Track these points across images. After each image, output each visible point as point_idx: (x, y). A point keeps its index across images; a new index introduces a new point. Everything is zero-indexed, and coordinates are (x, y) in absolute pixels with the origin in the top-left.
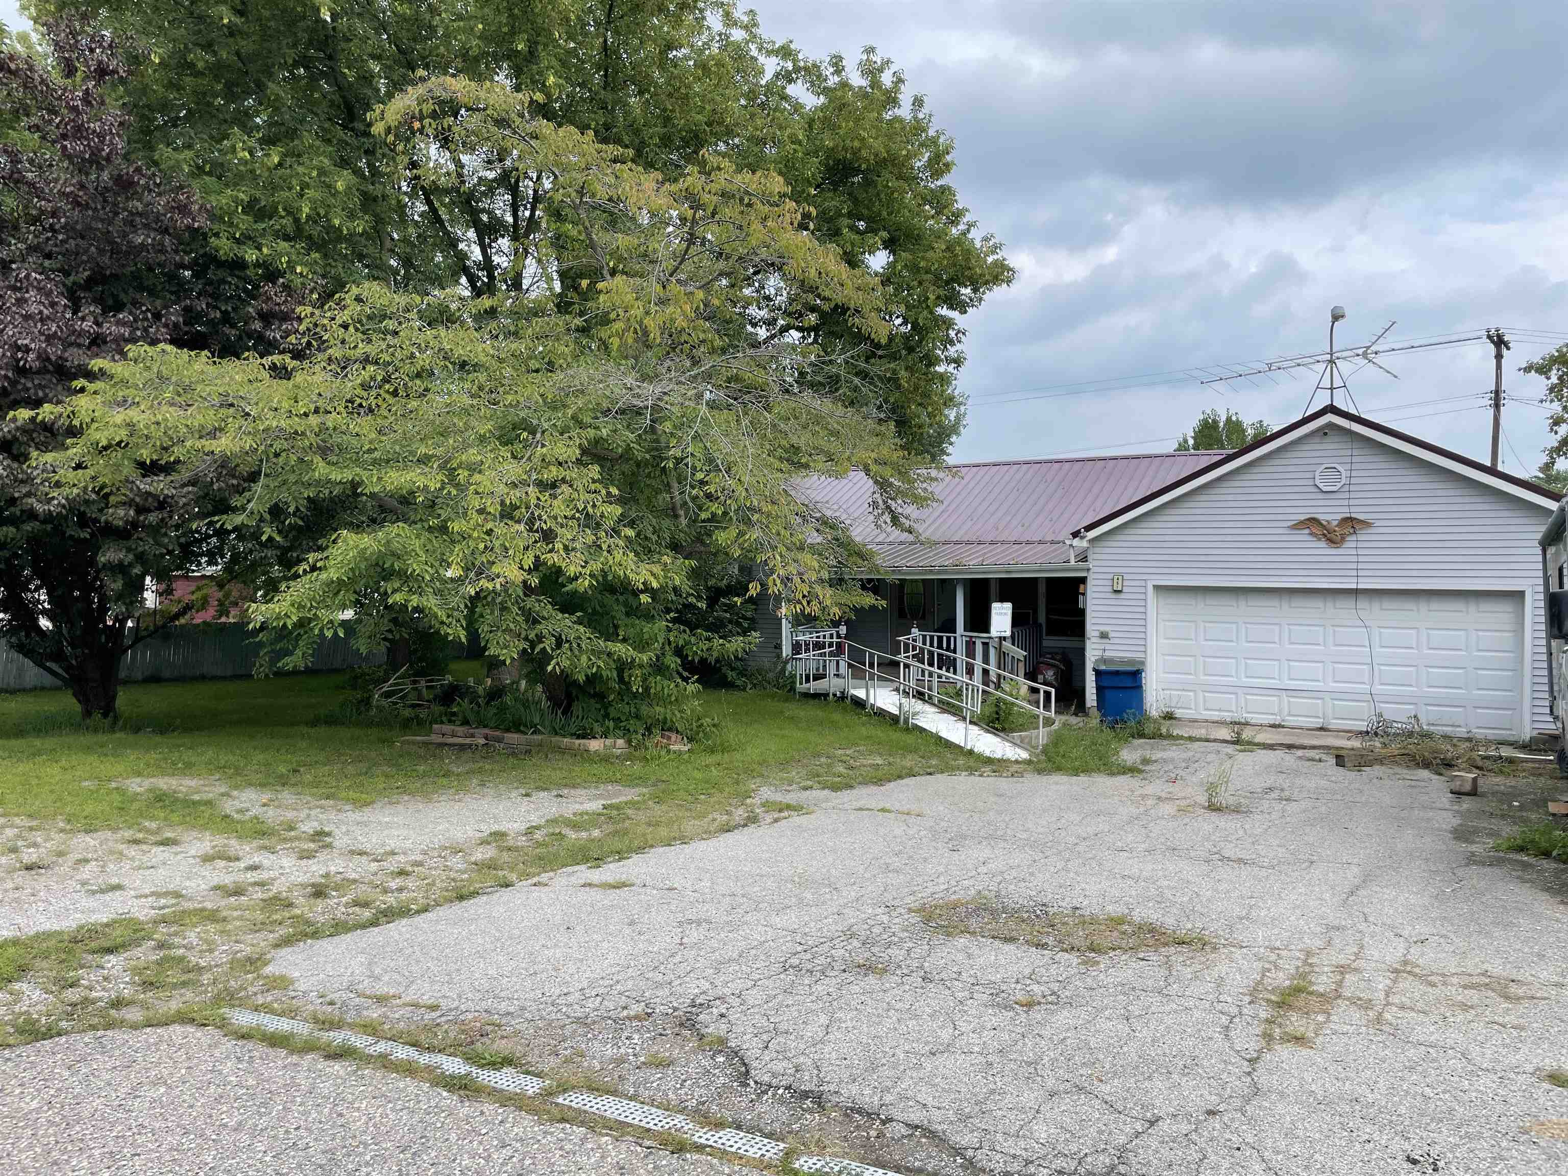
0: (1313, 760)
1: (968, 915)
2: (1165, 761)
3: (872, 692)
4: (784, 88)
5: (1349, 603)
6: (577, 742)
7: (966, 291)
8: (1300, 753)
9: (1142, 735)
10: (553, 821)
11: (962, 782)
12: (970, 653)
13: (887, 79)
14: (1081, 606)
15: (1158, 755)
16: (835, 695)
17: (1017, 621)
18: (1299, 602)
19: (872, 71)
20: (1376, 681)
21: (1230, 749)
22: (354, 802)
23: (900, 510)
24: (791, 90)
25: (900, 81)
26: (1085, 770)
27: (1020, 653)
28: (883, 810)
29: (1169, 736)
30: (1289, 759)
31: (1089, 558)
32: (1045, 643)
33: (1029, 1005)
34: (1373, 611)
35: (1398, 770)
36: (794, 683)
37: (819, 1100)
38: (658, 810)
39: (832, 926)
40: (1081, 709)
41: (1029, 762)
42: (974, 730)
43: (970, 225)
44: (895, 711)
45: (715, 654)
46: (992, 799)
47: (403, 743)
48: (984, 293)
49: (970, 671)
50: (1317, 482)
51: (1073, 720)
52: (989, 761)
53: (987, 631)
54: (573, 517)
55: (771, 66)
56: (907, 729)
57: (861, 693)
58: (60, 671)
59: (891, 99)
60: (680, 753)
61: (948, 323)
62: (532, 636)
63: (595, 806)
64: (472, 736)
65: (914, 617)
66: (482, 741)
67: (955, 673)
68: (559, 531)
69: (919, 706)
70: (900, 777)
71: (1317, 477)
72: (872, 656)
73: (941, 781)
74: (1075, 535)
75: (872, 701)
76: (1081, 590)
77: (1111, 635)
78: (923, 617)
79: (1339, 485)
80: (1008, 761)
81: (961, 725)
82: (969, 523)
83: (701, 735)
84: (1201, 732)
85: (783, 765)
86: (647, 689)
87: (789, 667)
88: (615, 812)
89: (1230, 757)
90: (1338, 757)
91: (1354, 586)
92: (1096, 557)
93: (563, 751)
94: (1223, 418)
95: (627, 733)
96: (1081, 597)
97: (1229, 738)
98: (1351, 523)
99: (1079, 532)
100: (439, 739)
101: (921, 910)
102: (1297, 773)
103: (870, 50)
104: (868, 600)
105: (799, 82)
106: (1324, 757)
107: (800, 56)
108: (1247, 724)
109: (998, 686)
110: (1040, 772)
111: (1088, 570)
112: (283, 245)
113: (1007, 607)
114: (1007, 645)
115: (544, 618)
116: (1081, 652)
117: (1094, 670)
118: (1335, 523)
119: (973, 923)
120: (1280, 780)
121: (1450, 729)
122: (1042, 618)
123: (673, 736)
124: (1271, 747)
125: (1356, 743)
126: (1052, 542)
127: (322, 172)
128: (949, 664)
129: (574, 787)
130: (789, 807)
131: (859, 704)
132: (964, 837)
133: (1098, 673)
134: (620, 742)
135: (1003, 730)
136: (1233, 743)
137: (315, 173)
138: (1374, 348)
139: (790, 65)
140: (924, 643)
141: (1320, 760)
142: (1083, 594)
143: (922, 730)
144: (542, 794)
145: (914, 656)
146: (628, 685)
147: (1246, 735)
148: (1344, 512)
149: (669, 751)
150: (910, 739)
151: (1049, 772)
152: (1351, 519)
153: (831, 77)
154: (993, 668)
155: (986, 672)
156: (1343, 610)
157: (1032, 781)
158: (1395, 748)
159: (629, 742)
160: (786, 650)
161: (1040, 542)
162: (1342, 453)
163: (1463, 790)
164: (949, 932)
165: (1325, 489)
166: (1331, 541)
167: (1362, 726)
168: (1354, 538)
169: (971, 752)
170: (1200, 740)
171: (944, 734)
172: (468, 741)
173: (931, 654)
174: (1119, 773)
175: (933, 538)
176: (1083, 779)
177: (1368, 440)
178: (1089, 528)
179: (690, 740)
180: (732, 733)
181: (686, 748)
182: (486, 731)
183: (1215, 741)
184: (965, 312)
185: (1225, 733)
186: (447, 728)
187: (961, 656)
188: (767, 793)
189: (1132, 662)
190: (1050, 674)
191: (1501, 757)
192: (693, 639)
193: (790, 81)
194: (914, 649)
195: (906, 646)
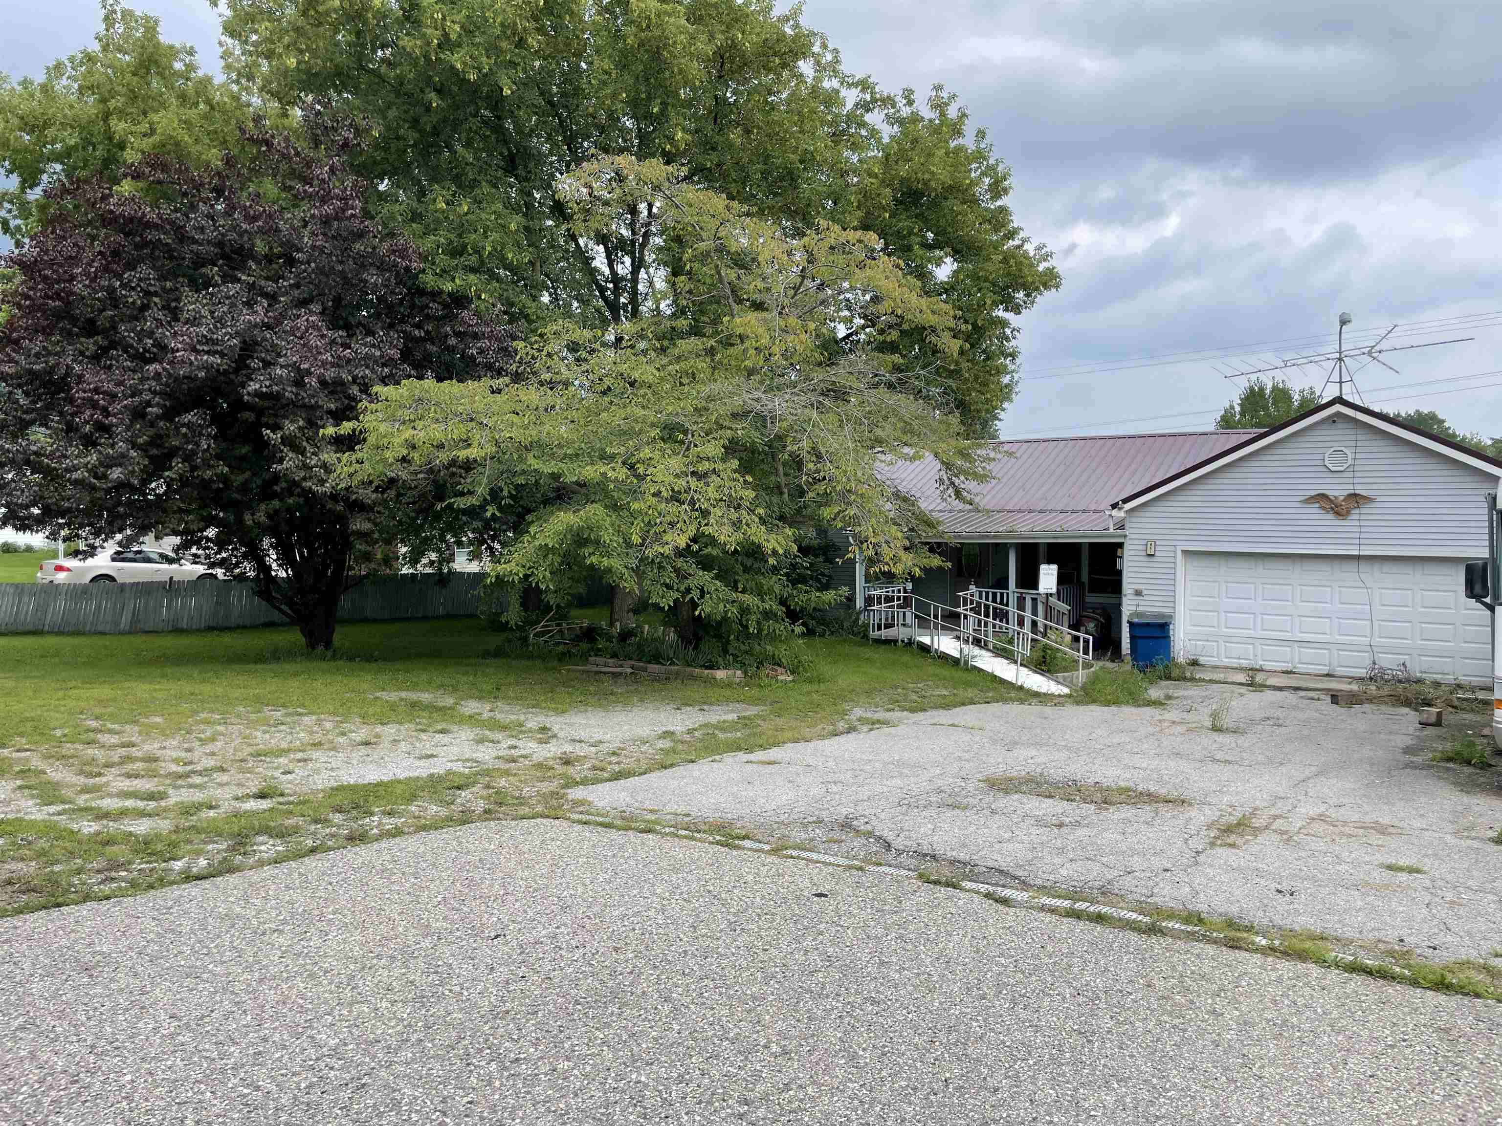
0: (1312, 699)
1: (1020, 784)
2: (1185, 698)
3: (936, 638)
4: (862, 116)
5: (1352, 566)
6: (706, 671)
7: (1021, 295)
8: (1303, 693)
9: (1168, 678)
10: (706, 725)
11: (1015, 708)
12: (1021, 606)
13: (952, 112)
14: (1118, 567)
15: (1181, 693)
16: (903, 641)
17: (1061, 580)
18: (1309, 565)
19: (940, 106)
20: (1376, 633)
21: (1243, 690)
22: (555, 710)
23: (963, 486)
24: (868, 118)
25: (964, 115)
26: (1116, 702)
27: (1064, 607)
28: (952, 725)
29: (1193, 679)
30: (1290, 698)
31: (1127, 526)
32: (1088, 600)
33: (1060, 825)
34: (1372, 575)
35: (1383, 708)
36: (867, 630)
37: (934, 858)
38: (779, 722)
39: (925, 786)
40: (1117, 655)
41: (1069, 696)
42: (1024, 671)
43: (1024, 241)
44: (956, 655)
45: (813, 605)
46: (1039, 720)
47: (569, 671)
48: (1035, 297)
49: (1021, 623)
50: (1327, 463)
51: (1109, 665)
52: (1037, 694)
53: (1037, 589)
54: (721, 500)
55: (851, 97)
56: (967, 669)
57: (926, 640)
58: (289, 612)
59: (957, 131)
60: (786, 682)
61: (1004, 323)
62: (682, 588)
63: (732, 717)
64: (621, 666)
65: (971, 576)
66: (629, 670)
67: (1007, 623)
68: (712, 510)
69: (976, 651)
70: (964, 704)
71: (1327, 459)
72: (936, 608)
73: (995, 708)
74: (1114, 506)
75: (936, 646)
76: (1119, 554)
77: (1145, 592)
78: (979, 575)
79: (1346, 465)
80: (1052, 695)
81: (1013, 667)
82: (1021, 493)
83: (801, 669)
84: (1220, 676)
85: (869, 693)
86: (760, 631)
87: (862, 617)
88: (747, 722)
89: (1241, 695)
90: (1332, 696)
91: (1356, 553)
92: (1134, 525)
93: (694, 678)
94: (1269, 386)
95: (743, 666)
96: (1118, 560)
97: (1244, 681)
98: (1356, 499)
99: (1117, 503)
100: (595, 669)
101: (987, 780)
102: (1295, 707)
103: (938, 88)
104: (936, 561)
105: (876, 110)
106: (1322, 697)
107: (877, 90)
108: (1261, 670)
109: (1045, 635)
110: (1078, 703)
111: (1125, 536)
112: (472, 278)
113: (1054, 568)
114: (1053, 600)
115: (690, 575)
116: (1118, 607)
117: (1129, 622)
118: (1342, 498)
119: (1024, 788)
120: (1279, 713)
121: (1440, 676)
122: (1085, 577)
123: (779, 669)
124: (1280, 689)
125: (1354, 687)
126: (1095, 511)
127: (498, 216)
128: (1002, 616)
129: (711, 704)
130: (878, 722)
131: (925, 649)
132: (1016, 743)
133: (1132, 625)
134: (739, 672)
135: (1049, 671)
136: (1249, 685)
137: (493, 217)
138: (1377, 348)
139: (868, 97)
140: (981, 598)
141: (1319, 699)
142: (1121, 557)
143: (980, 670)
144: (688, 709)
145: (971, 609)
146: (746, 627)
147: (1259, 678)
148: (1348, 489)
149: (777, 681)
150: (970, 677)
151: (1087, 703)
152: (1355, 495)
153: (903, 108)
154: (1040, 619)
155: (1034, 624)
156: (1348, 574)
157: (1071, 710)
158: (1386, 691)
159: (745, 673)
160: (859, 603)
161: (1084, 511)
162: (1348, 438)
163: (1430, 721)
164: (1007, 792)
165: (1333, 469)
166: (1337, 513)
167: (1362, 672)
168: (1357, 511)
169: (1021, 688)
170: (1220, 682)
171: (997, 673)
172: (619, 670)
173: (987, 607)
174: (1144, 705)
175: (988, 508)
176: (1114, 708)
177: (1371, 427)
178: (1126, 501)
179: (793, 673)
180: (826, 668)
181: (790, 678)
182: (633, 662)
183: (1233, 683)
184: (1020, 313)
185: (1241, 678)
186: (600, 660)
187: (1012, 609)
188: (858, 712)
189: (1163, 616)
190: (1091, 626)
191: (1476, 699)
192: (795, 592)
193: (867, 111)
194: (972, 602)
195: (965, 599)
